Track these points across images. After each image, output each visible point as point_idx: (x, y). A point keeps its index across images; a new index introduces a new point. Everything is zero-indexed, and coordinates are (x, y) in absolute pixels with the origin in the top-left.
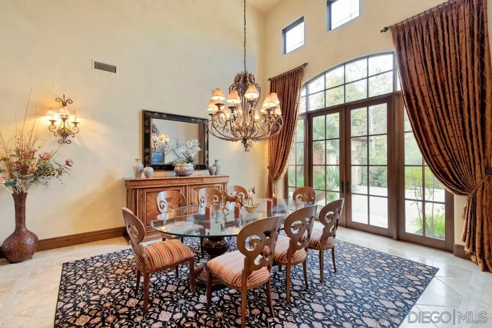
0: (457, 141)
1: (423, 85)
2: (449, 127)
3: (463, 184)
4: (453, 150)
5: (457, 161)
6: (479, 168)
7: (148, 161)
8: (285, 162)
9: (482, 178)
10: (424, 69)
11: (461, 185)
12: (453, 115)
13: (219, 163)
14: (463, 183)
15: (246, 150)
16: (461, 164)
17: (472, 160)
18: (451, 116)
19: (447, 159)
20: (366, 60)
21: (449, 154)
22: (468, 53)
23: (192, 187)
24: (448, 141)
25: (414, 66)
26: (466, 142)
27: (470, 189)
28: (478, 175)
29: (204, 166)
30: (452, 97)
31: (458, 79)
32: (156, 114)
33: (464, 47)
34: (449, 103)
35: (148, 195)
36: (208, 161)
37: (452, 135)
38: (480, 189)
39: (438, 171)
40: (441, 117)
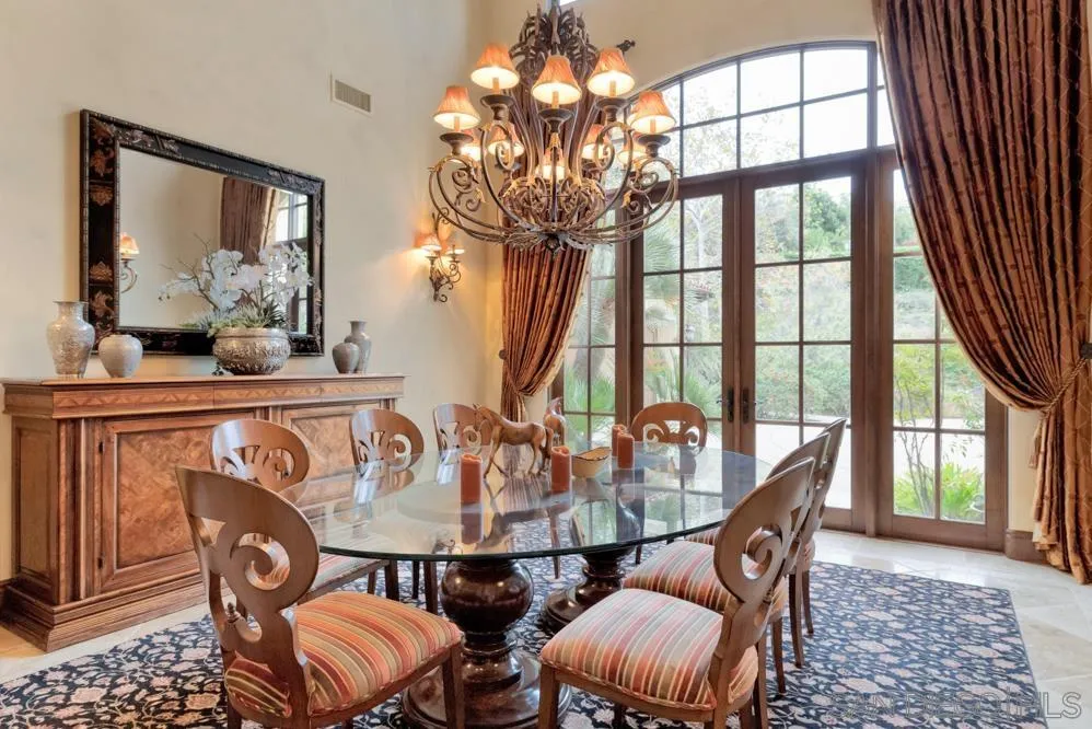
0: (1024, 278)
1: (950, 135)
2: (1005, 242)
3: (1034, 383)
4: (1014, 299)
5: (1023, 326)
6: (1069, 341)
7: (107, 314)
8: (561, 337)
9: (1074, 366)
10: (949, 94)
11: (1029, 383)
12: (1014, 214)
13: (364, 334)
14: (1034, 378)
15: (436, 297)
16: (1030, 332)
17: (1053, 324)
18: (1010, 215)
19: (1002, 321)
20: (798, 55)
21: (1005, 310)
22: (1047, 67)
23: (286, 413)
24: (1003, 277)
25: (928, 85)
26: (1042, 281)
27: (1050, 392)
28: (1066, 359)
29: (311, 342)
30: (1012, 168)
31: (1024, 126)
32: (138, 133)
33: (1039, 50)
34: (1006, 184)
35: (123, 443)
36: (322, 324)
37: (1013, 262)
38: (1069, 392)
39: (981, 353)
40: (987, 217)
